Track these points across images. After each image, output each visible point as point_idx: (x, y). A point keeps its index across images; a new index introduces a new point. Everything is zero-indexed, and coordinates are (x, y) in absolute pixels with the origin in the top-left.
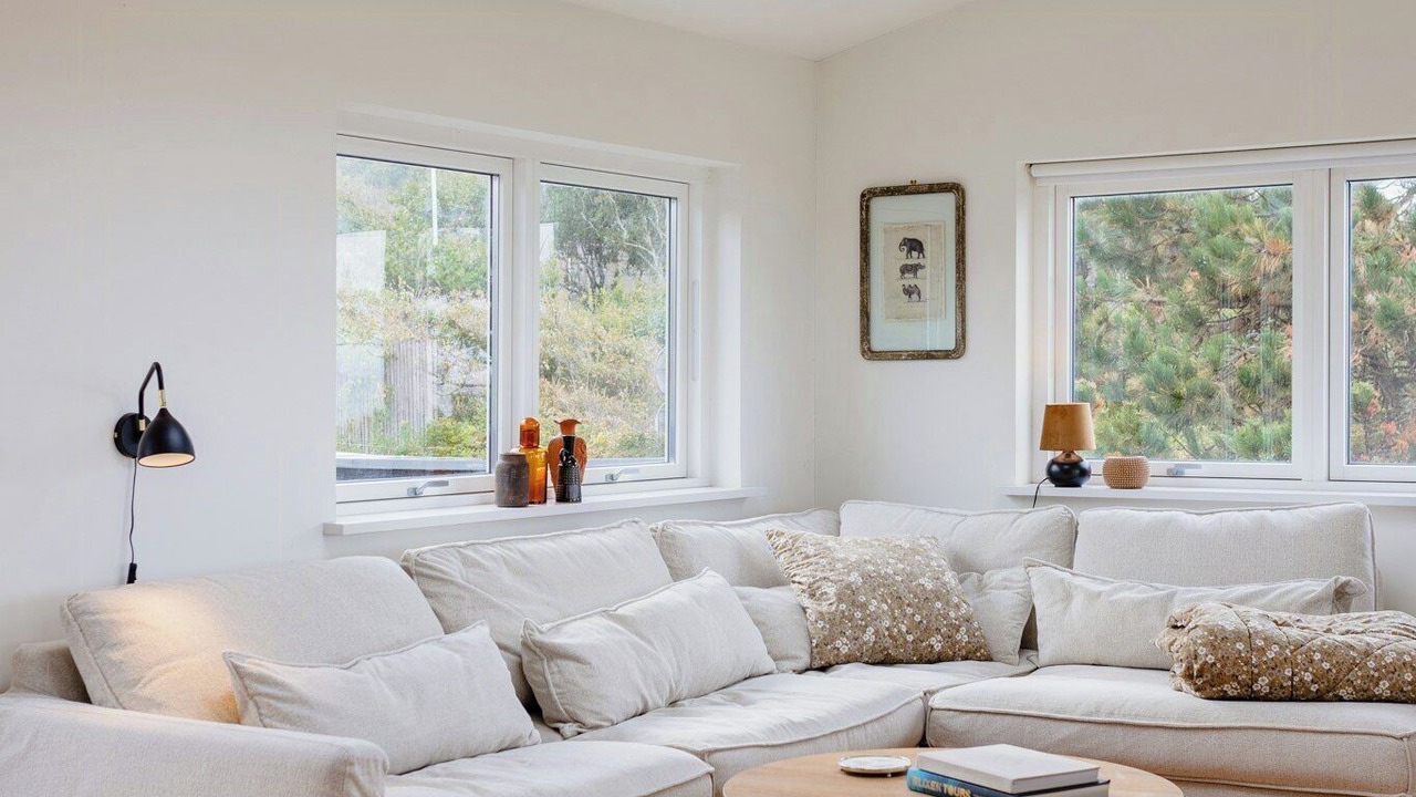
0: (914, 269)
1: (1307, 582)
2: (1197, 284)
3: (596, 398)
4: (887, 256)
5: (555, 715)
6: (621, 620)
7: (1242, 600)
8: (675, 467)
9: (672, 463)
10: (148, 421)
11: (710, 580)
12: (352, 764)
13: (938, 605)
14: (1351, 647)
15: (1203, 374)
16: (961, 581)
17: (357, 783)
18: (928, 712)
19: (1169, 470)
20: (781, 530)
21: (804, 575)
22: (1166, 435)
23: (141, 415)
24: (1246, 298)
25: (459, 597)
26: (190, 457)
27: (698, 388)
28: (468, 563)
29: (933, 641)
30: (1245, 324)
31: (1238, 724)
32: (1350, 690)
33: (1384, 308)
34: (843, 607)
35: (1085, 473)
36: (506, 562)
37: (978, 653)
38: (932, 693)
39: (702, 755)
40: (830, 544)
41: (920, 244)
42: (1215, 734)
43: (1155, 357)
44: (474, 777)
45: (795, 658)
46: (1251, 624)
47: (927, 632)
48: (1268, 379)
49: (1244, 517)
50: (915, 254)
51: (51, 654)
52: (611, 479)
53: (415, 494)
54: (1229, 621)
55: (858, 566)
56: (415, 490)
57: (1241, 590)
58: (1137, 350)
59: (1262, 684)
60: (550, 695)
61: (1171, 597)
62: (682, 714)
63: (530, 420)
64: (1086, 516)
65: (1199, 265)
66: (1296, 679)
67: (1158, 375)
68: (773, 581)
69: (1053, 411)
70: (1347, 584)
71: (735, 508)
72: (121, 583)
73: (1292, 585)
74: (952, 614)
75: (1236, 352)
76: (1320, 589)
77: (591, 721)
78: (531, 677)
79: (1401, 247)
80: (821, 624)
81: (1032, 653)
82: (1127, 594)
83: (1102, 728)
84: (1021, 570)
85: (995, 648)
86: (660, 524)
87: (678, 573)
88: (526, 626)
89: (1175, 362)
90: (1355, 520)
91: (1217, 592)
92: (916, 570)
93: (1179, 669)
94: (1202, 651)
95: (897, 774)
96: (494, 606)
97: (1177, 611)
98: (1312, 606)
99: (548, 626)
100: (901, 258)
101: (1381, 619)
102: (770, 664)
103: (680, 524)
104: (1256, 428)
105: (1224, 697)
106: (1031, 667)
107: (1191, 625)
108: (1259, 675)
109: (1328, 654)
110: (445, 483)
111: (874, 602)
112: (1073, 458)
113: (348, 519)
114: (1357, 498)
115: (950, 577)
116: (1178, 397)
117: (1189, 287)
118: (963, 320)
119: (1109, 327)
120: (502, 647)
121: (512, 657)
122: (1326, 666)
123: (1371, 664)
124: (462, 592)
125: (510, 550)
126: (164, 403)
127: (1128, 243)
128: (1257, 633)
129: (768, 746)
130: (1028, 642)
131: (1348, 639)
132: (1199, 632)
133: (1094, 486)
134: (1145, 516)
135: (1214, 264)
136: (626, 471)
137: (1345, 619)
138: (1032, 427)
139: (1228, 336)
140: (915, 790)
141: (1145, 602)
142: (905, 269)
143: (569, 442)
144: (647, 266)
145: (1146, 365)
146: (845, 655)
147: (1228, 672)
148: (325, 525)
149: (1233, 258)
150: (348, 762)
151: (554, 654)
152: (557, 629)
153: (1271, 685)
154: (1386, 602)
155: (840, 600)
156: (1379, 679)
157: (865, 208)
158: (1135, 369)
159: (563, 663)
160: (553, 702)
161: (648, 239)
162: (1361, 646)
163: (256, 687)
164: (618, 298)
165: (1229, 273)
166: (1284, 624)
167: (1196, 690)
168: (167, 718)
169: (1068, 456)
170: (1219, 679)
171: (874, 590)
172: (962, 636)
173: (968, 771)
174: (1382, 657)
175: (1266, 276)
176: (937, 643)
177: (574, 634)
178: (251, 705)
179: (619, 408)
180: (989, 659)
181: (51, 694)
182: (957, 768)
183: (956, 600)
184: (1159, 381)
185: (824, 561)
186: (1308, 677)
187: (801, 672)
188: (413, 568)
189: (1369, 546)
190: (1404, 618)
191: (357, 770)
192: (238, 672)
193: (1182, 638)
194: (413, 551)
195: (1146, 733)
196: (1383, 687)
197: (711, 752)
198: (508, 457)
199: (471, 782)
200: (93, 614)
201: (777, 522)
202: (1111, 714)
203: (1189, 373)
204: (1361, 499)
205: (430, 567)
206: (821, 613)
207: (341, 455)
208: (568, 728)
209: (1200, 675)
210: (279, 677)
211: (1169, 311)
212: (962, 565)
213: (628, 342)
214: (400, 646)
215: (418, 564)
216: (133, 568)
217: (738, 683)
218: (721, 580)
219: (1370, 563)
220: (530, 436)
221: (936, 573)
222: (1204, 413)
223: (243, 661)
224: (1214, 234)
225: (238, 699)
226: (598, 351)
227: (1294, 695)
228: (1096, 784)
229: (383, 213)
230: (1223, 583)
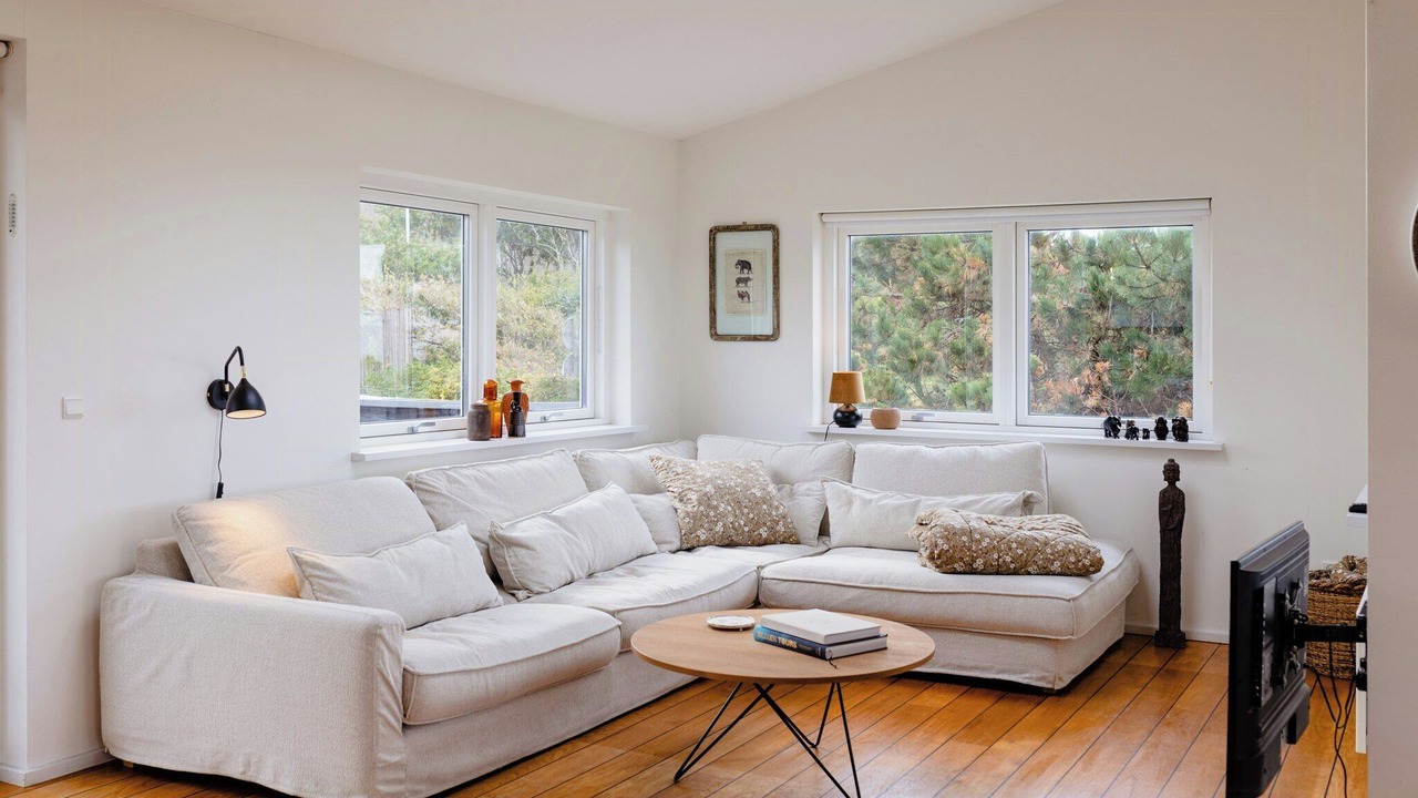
0: (746, 280)
1: (1005, 494)
2: (922, 285)
3: (520, 349)
4: (727, 273)
5: (512, 584)
6: (555, 519)
7: (964, 506)
8: (587, 411)
9: (584, 409)
10: (231, 386)
11: (613, 491)
12: (381, 628)
13: (765, 507)
14: (1036, 539)
15: (928, 346)
16: (779, 490)
17: (384, 640)
18: (760, 581)
19: (913, 417)
20: (660, 455)
21: (675, 487)
22: (905, 387)
23: (226, 381)
24: (954, 295)
25: (444, 504)
26: (262, 412)
27: (602, 356)
28: (451, 480)
29: (761, 531)
30: (954, 312)
31: (964, 590)
32: (1035, 567)
33: (1043, 304)
34: (702, 508)
35: (859, 418)
36: (476, 479)
37: (791, 539)
38: (763, 567)
39: (613, 613)
40: (692, 465)
41: (749, 264)
42: (949, 597)
43: (896, 335)
44: (461, 631)
45: (671, 543)
46: (971, 524)
47: (758, 525)
48: (969, 350)
49: (963, 450)
50: (746, 271)
51: (165, 547)
52: (544, 420)
53: (412, 431)
54: (957, 521)
55: (711, 480)
56: (412, 429)
57: (963, 499)
58: (885, 331)
59: (979, 564)
60: (509, 571)
61: (918, 502)
62: (598, 583)
63: (490, 381)
64: (861, 448)
65: (925, 274)
66: (1001, 560)
67: (899, 348)
68: (654, 490)
69: (838, 378)
70: (1031, 496)
71: (628, 440)
72: (212, 498)
73: (996, 496)
74: (774, 513)
75: (950, 332)
76: (1013, 499)
77: (536, 588)
78: (496, 560)
79: (1053, 264)
80: (687, 520)
81: (825, 538)
82: (888, 501)
83: (875, 592)
84: (818, 484)
85: (802, 536)
86: (579, 452)
87: (592, 485)
88: (492, 524)
89: (910, 339)
90: (1035, 453)
91: (947, 500)
92: (750, 484)
93: (926, 554)
94: (940, 542)
95: (746, 629)
96: (469, 510)
97: (922, 513)
98: (1008, 511)
99: (506, 524)
100: (736, 273)
101: (1054, 520)
102: (654, 548)
103: (594, 452)
104: (964, 384)
105: (955, 572)
106: (825, 548)
107: (932, 524)
108: (977, 558)
109: (1021, 544)
110: (433, 424)
111: (723, 505)
112: (851, 408)
113: (369, 450)
114: (1037, 437)
115: (772, 488)
116: (912, 362)
117: (917, 287)
118: (778, 315)
119: (866, 313)
120: (476, 539)
121: (483, 545)
122: (1020, 552)
123: (1049, 551)
124: (447, 501)
125: (479, 471)
126: (244, 375)
127: (877, 258)
128: (975, 529)
129: (656, 607)
130: (824, 530)
131: (1033, 533)
132: (938, 529)
133: (865, 427)
134: (899, 448)
135: (933, 272)
136: (553, 415)
137: (1030, 520)
138: (823, 386)
139: (943, 321)
140: (759, 640)
141: (901, 506)
142: (739, 281)
143: (517, 396)
144: (553, 259)
145: (891, 341)
146: (704, 541)
147: (957, 555)
148: (352, 454)
149: (947, 270)
150: (378, 627)
151: (511, 543)
152: (512, 526)
153: (985, 564)
154: (1056, 508)
155: (700, 504)
156: (1054, 560)
157: (713, 240)
158: (883, 342)
159: (515, 549)
160: (511, 576)
161: (553, 241)
162: (1041, 539)
163: (309, 571)
164: (533, 281)
165: (945, 280)
166: (992, 523)
167: (937, 567)
168: (247, 593)
169: (848, 407)
170: (951, 560)
171: (722, 497)
172: (781, 528)
173: (794, 628)
174: (1055, 546)
175: (968, 282)
176: (764, 532)
177: (524, 530)
178: (307, 583)
179: (536, 356)
180: (798, 543)
181: (165, 575)
182: (789, 627)
183: (776, 504)
184: (900, 351)
185: (689, 477)
186: (1008, 559)
187: (674, 552)
188: (414, 485)
189: (1044, 470)
190: (1069, 519)
191: (384, 631)
192: (298, 561)
193: (926, 533)
194: (414, 473)
195: (904, 596)
196: (1057, 566)
197: (619, 611)
198: (476, 406)
199: (461, 636)
200: (195, 520)
201: (657, 450)
202: (881, 583)
203: (919, 345)
204: (1037, 439)
205: (426, 484)
206: (687, 512)
207: (363, 397)
208: (521, 594)
209: (939, 558)
210: (326, 564)
211: (905, 303)
212: (779, 479)
213: (541, 311)
214: (407, 539)
215: (417, 482)
216: (221, 486)
217: (632, 561)
218: (621, 490)
219: (1045, 481)
220: (490, 392)
221: (762, 486)
222: (929, 372)
223: (301, 553)
224: (934, 253)
225: (297, 578)
226: (521, 318)
227: (999, 570)
228: (878, 637)
229: (371, 219)
230: (950, 494)
